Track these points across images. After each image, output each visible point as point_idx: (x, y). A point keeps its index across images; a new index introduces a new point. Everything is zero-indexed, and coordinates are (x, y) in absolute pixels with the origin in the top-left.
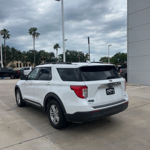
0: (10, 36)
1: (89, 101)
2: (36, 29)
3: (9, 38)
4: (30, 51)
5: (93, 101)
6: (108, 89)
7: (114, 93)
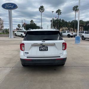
0: (61, 13)
1: (25, 53)
2: (78, 6)
3: (61, 14)
4: (73, 21)
5: (28, 53)
6: (42, 47)
7: (47, 50)
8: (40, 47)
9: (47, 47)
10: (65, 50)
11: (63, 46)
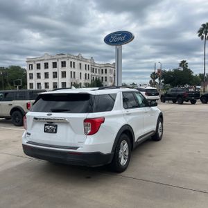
1: (27, 134)
6: (48, 125)
7: (56, 132)
8: (46, 125)
9: (56, 126)
10: (90, 134)
11: (85, 126)
